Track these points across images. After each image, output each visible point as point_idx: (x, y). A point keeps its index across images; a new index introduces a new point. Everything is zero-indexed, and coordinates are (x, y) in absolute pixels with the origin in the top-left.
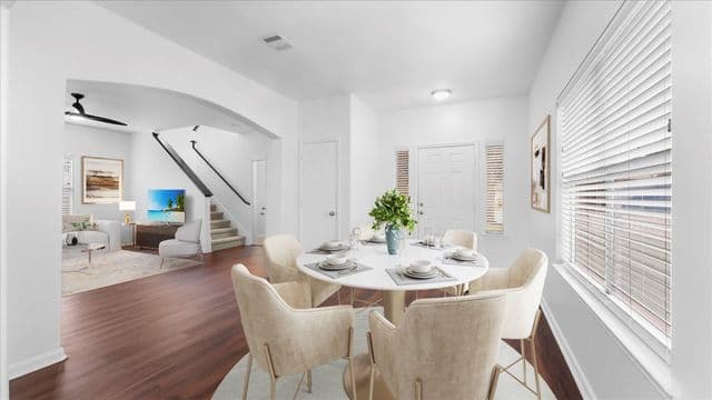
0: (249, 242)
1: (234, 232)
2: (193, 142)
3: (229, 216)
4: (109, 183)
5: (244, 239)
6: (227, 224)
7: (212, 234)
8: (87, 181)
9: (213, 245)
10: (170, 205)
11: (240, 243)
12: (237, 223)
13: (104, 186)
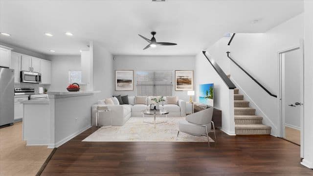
0: (276, 133)
1: (259, 121)
2: (228, 53)
3: (254, 105)
4: (187, 82)
5: (270, 129)
6: (252, 112)
7: (236, 119)
8: (177, 81)
9: (236, 129)
10: (207, 95)
11: (265, 132)
12: (261, 113)
13: (185, 83)
